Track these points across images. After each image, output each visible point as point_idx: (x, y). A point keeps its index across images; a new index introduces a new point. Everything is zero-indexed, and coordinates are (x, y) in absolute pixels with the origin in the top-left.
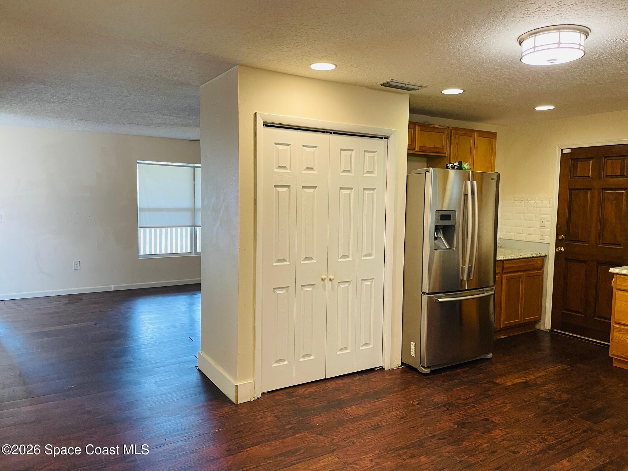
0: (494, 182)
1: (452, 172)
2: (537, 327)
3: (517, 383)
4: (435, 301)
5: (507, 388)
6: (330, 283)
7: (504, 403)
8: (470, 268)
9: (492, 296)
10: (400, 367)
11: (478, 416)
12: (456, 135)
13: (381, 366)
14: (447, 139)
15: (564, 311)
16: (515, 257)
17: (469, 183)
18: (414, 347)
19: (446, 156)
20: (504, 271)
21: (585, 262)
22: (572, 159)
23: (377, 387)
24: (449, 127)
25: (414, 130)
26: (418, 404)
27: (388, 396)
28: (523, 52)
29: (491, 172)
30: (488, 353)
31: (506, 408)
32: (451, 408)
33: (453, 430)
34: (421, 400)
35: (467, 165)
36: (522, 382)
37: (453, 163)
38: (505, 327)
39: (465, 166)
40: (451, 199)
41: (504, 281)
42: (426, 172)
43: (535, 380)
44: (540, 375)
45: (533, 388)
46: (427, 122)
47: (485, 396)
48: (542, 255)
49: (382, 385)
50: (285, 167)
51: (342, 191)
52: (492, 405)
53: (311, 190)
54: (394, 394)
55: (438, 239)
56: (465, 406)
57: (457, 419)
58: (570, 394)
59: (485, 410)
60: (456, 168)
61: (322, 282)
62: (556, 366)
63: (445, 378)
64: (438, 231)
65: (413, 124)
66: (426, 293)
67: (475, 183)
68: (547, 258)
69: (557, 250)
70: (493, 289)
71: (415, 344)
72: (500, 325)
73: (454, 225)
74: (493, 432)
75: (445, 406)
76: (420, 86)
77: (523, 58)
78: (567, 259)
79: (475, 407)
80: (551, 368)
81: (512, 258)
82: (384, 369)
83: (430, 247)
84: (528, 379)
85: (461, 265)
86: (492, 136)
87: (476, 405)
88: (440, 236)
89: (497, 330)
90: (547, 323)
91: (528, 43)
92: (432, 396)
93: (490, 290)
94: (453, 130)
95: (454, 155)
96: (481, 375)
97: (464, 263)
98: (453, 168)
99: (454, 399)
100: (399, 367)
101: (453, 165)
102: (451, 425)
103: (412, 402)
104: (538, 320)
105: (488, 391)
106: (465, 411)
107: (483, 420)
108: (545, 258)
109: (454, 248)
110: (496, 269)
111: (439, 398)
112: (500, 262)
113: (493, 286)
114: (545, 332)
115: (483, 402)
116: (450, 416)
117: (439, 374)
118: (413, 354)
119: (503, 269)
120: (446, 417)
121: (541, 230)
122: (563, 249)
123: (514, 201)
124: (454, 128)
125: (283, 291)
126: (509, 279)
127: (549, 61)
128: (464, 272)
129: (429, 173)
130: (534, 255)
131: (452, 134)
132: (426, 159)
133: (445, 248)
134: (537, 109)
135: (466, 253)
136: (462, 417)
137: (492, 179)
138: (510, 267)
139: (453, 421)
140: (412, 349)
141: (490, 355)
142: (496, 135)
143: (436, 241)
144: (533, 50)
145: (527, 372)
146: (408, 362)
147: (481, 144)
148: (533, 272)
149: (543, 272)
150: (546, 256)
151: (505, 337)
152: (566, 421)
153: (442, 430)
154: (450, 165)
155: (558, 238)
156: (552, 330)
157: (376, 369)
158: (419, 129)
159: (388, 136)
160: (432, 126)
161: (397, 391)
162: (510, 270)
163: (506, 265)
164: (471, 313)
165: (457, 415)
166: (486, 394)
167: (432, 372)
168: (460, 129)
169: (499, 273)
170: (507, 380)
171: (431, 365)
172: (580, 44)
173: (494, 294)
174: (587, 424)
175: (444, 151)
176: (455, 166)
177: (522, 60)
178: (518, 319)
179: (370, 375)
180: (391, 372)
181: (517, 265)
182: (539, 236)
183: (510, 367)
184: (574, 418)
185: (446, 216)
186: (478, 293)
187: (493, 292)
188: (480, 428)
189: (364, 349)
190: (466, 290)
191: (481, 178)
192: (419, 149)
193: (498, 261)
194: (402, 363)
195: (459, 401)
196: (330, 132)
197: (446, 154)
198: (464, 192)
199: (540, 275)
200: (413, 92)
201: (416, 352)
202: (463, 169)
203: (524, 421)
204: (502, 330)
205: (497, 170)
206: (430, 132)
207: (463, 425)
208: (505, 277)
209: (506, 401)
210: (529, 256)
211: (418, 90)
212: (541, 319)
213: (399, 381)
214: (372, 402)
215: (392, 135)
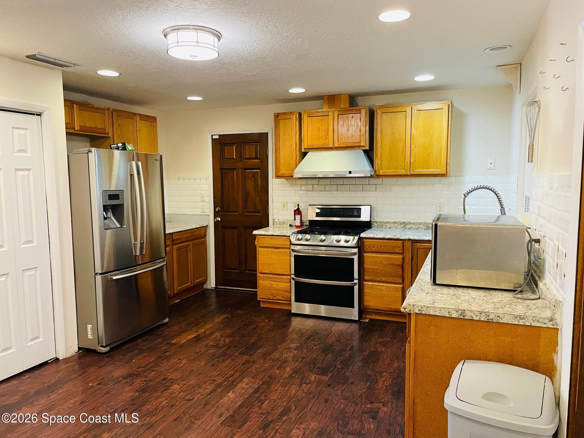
0: (158, 163)
1: (117, 153)
2: (205, 287)
3: (190, 339)
4: (109, 280)
5: (182, 346)
7: (180, 360)
8: (142, 244)
9: (165, 266)
10: (77, 352)
11: (158, 378)
12: (117, 116)
13: (55, 357)
14: (109, 120)
15: (224, 270)
16: (183, 229)
17: (134, 163)
18: (91, 329)
19: (110, 137)
20: (174, 243)
21: (236, 228)
22: (220, 144)
23: (51, 380)
24: (109, 109)
25: (72, 108)
26: (98, 385)
27: (65, 386)
28: (169, 45)
29: (154, 154)
30: (165, 318)
31: (182, 363)
32: (132, 378)
33: (135, 398)
34: (102, 379)
35: (131, 146)
36: (194, 337)
37: (117, 144)
38: (178, 292)
39: (129, 147)
40: (118, 179)
41: (175, 252)
42: (89, 152)
43: (205, 332)
44: (208, 327)
45: (203, 340)
46: (87, 102)
47: (163, 358)
48: (204, 225)
49: (56, 377)
52: (170, 364)
54: (71, 382)
55: (107, 218)
56: (145, 373)
57: (138, 387)
58: (231, 337)
59: (163, 371)
60: (120, 149)
62: (220, 317)
63: (125, 352)
64: (107, 210)
65: (70, 102)
66: (100, 274)
67: (140, 163)
68: (208, 227)
69: (215, 220)
70: (164, 260)
71: (91, 326)
72: (174, 292)
73: (123, 204)
74: (171, 388)
75: (125, 378)
76: (73, 64)
77: (169, 50)
78: (223, 227)
79: (154, 370)
80: (216, 319)
81: (180, 230)
82: (59, 359)
83: (100, 228)
84: (199, 333)
85: (133, 242)
86: (152, 120)
87: (155, 368)
88: (110, 216)
89: (172, 296)
90: (212, 283)
91: (172, 37)
92: (113, 373)
93: (162, 262)
94: (113, 112)
95: (118, 136)
96: (160, 340)
97: (136, 240)
98: (118, 148)
99: (135, 369)
100: (75, 353)
101: (117, 146)
102: (133, 394)
103: (91, 384)
104: (205, 281)
105: (166, 352)
106: (146, 377)
107: (163, 380)
108: (207, 227)
109: (125, 227)
110: (166, 241)
111: (119, 372)
112: (169, 235)
113: (164, 257)
114: (211, 290)
115: (162, 364)
116: (131, 386)
117: (118, 349)
118: (90, 337)
119: (173, 241)
120: (128, 388)
121: (202, 204)
122: (219, 219)
123: (178, 180)
124: (115, 109)
126: (179, 249)
127: (191, 56)
128: (137, 248)
129: (92, 153)
130: (198, 226)
131: (114, 116)
132: (89, 140)
133: (116, 227)
134: (188, 98)
135: (137, 229)
136: (143, 383)
137: (155, 160)
138: (178, 238)
139: (133, 391)
140: (89, 332)
141: (167, 320)
142: (156, 119)
143: (105, 221)
144: (176, 44)
145: (198, 327)
146: (85, 345)
147: (143, 127)
148: (198, 241)
149: (206, 240)
150: (208, 226)
151: (179, 301)
152: (228, 361)
153: (124, 401)
154: (114, 146)
155: (215, 210)
156: (216, 288)
157: (49, 362)
158: (77, 108)
159: (40, 113)
160: (92, 106)
161: (76, 378)
162: (179, 241)
163: (175, 238)
164: (148, 284)
165: (138, 383)
166: (164, 356)
167: (112, 350)
168: (119, 111)
169: (170, 245)
170: (182, 338)
171: (110, 343)
172: (214, 46)
173: (166, 264)
174: (245, 358)
175: (107, 132)
176: (118, 146)
177: (168, 52)
178: (189, 283)
179: (41, 370)
180: (67, 360)
181: (184, 236)
182: (201, 209)
183: (185, 326)
184: (235, 356)
185: (114, 196)
186: (152, 265)
187: (165, 263)
188: (159, 388)
189: (32, 344)
190: (140, 265)
191: (146, 159)
192: (79, 128)
193: (168, 234)
194: (79, 348)
195: (140, 370)
197: (109, 135)
198: (130, 172)
199: (204, 243)
200: (65, 69)
201: (93, 334)
202: (127, 150)
203: (197, 370)
204: (176, 296)
205: (160, 152)
206: (89, 111)
207: (143, 390)
208: (175, 248)
209: (182, 357)
210: (194, 227)
211: (71, 67)
212: (207, 280)
213: (77, 367)
214: (46, 397)
215: (46, 112)
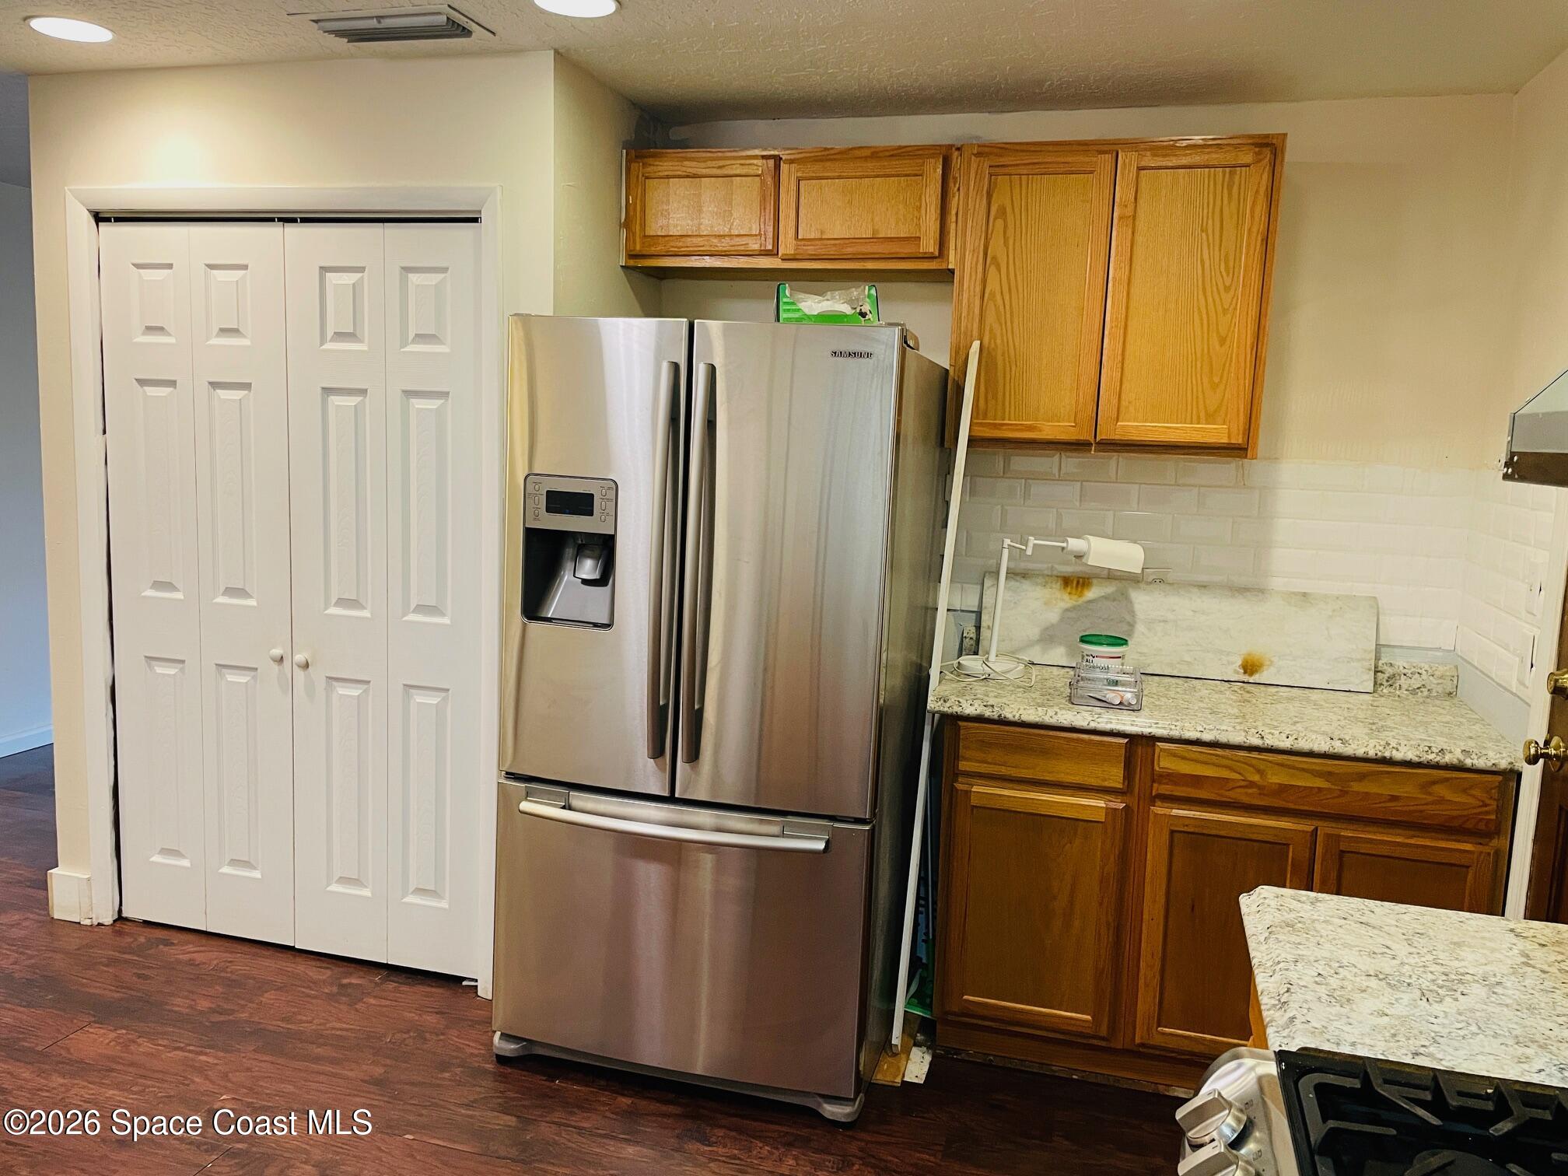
6: (300, 675)
12: (994, 174)
20: (1155, 788)
24: (959, 148)
50: (161, 329)
51: (332, 397)
53: (237, 394)
61: (275, 667)
73: (611, 537)
82: (477, 990)
94: (975, 158)
119: (1152, 776)
121: (1526, 628)
124: (991, 146)
125: (171, 671)
126: (1192, 835)
131: (973, 175)
157: (465, 983)
159: (477, 214)
160: (866, 153)
162: (1203, 794)
189: (418, 905)
196: (287, 219)
197: (946, 262)
199: (1468, 867)
206: (849, 177)
